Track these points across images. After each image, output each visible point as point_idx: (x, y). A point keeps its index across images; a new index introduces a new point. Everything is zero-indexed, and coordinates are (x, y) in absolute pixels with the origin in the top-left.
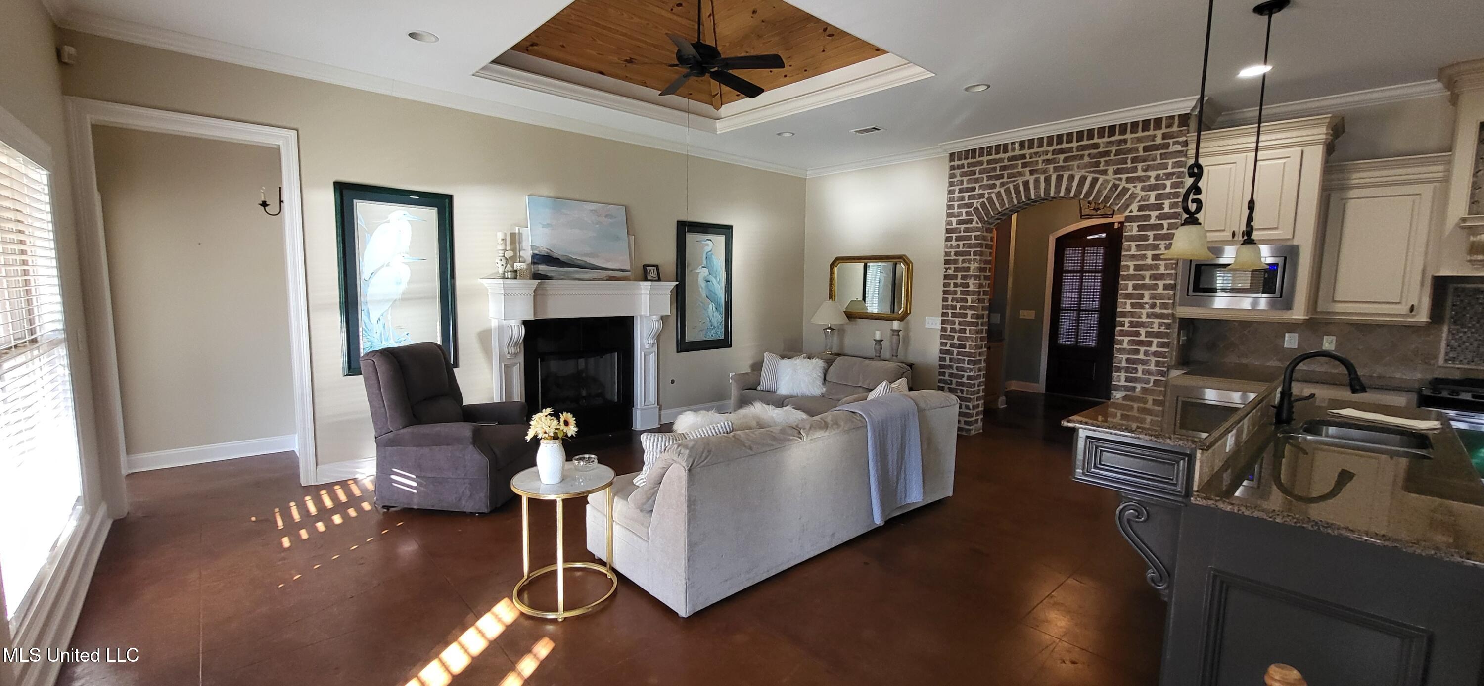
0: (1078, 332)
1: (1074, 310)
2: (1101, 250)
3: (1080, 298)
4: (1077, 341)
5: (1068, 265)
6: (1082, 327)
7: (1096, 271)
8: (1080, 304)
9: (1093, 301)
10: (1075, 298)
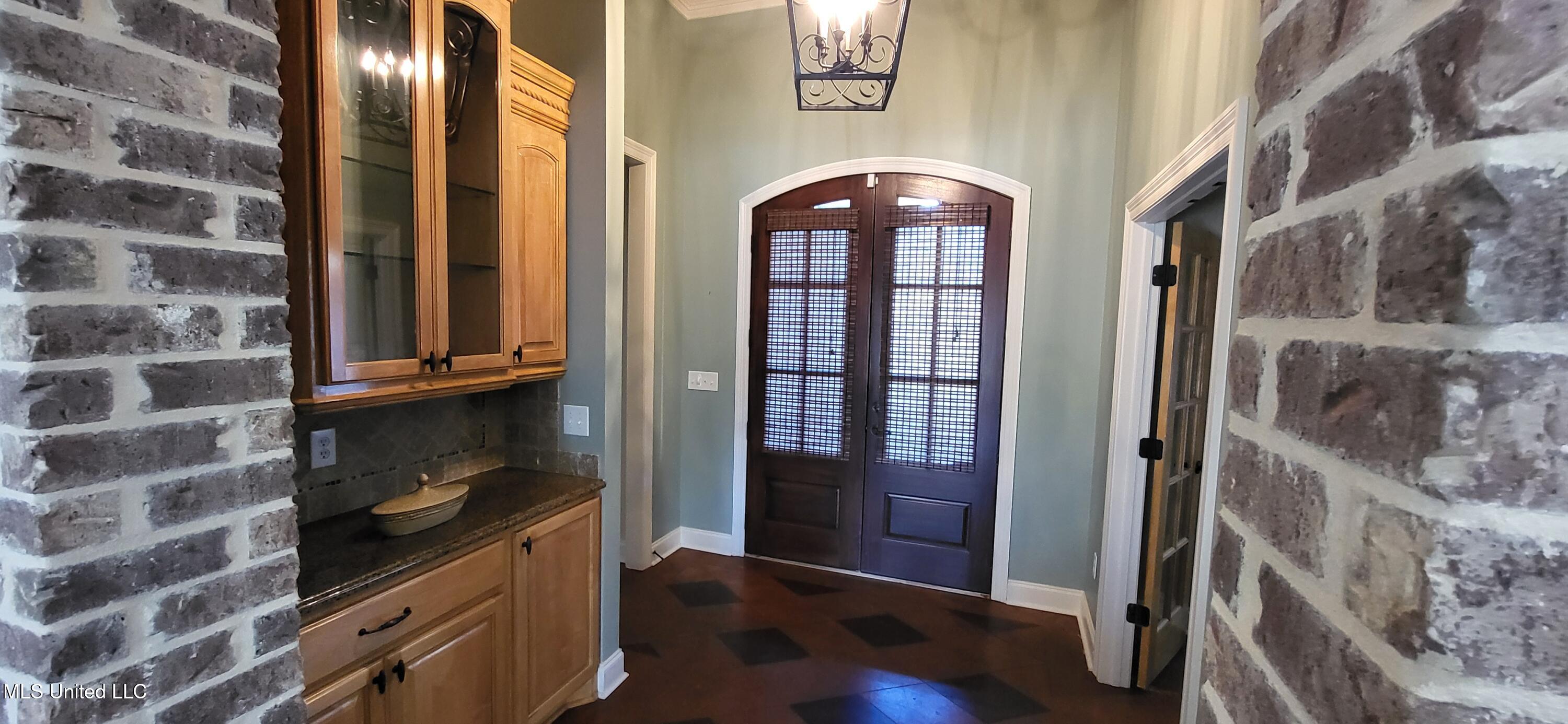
0: (803, 423)
1: (793, 372)
2: (843, 237)
3: (805, 345)
4: (802, 443)
5: (778, 271)
6: (811, 410)
7: (834, 285)
8: (805, 359)
9: (831, 353)
10: (794, 344)
